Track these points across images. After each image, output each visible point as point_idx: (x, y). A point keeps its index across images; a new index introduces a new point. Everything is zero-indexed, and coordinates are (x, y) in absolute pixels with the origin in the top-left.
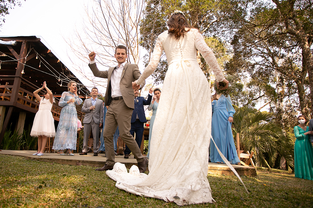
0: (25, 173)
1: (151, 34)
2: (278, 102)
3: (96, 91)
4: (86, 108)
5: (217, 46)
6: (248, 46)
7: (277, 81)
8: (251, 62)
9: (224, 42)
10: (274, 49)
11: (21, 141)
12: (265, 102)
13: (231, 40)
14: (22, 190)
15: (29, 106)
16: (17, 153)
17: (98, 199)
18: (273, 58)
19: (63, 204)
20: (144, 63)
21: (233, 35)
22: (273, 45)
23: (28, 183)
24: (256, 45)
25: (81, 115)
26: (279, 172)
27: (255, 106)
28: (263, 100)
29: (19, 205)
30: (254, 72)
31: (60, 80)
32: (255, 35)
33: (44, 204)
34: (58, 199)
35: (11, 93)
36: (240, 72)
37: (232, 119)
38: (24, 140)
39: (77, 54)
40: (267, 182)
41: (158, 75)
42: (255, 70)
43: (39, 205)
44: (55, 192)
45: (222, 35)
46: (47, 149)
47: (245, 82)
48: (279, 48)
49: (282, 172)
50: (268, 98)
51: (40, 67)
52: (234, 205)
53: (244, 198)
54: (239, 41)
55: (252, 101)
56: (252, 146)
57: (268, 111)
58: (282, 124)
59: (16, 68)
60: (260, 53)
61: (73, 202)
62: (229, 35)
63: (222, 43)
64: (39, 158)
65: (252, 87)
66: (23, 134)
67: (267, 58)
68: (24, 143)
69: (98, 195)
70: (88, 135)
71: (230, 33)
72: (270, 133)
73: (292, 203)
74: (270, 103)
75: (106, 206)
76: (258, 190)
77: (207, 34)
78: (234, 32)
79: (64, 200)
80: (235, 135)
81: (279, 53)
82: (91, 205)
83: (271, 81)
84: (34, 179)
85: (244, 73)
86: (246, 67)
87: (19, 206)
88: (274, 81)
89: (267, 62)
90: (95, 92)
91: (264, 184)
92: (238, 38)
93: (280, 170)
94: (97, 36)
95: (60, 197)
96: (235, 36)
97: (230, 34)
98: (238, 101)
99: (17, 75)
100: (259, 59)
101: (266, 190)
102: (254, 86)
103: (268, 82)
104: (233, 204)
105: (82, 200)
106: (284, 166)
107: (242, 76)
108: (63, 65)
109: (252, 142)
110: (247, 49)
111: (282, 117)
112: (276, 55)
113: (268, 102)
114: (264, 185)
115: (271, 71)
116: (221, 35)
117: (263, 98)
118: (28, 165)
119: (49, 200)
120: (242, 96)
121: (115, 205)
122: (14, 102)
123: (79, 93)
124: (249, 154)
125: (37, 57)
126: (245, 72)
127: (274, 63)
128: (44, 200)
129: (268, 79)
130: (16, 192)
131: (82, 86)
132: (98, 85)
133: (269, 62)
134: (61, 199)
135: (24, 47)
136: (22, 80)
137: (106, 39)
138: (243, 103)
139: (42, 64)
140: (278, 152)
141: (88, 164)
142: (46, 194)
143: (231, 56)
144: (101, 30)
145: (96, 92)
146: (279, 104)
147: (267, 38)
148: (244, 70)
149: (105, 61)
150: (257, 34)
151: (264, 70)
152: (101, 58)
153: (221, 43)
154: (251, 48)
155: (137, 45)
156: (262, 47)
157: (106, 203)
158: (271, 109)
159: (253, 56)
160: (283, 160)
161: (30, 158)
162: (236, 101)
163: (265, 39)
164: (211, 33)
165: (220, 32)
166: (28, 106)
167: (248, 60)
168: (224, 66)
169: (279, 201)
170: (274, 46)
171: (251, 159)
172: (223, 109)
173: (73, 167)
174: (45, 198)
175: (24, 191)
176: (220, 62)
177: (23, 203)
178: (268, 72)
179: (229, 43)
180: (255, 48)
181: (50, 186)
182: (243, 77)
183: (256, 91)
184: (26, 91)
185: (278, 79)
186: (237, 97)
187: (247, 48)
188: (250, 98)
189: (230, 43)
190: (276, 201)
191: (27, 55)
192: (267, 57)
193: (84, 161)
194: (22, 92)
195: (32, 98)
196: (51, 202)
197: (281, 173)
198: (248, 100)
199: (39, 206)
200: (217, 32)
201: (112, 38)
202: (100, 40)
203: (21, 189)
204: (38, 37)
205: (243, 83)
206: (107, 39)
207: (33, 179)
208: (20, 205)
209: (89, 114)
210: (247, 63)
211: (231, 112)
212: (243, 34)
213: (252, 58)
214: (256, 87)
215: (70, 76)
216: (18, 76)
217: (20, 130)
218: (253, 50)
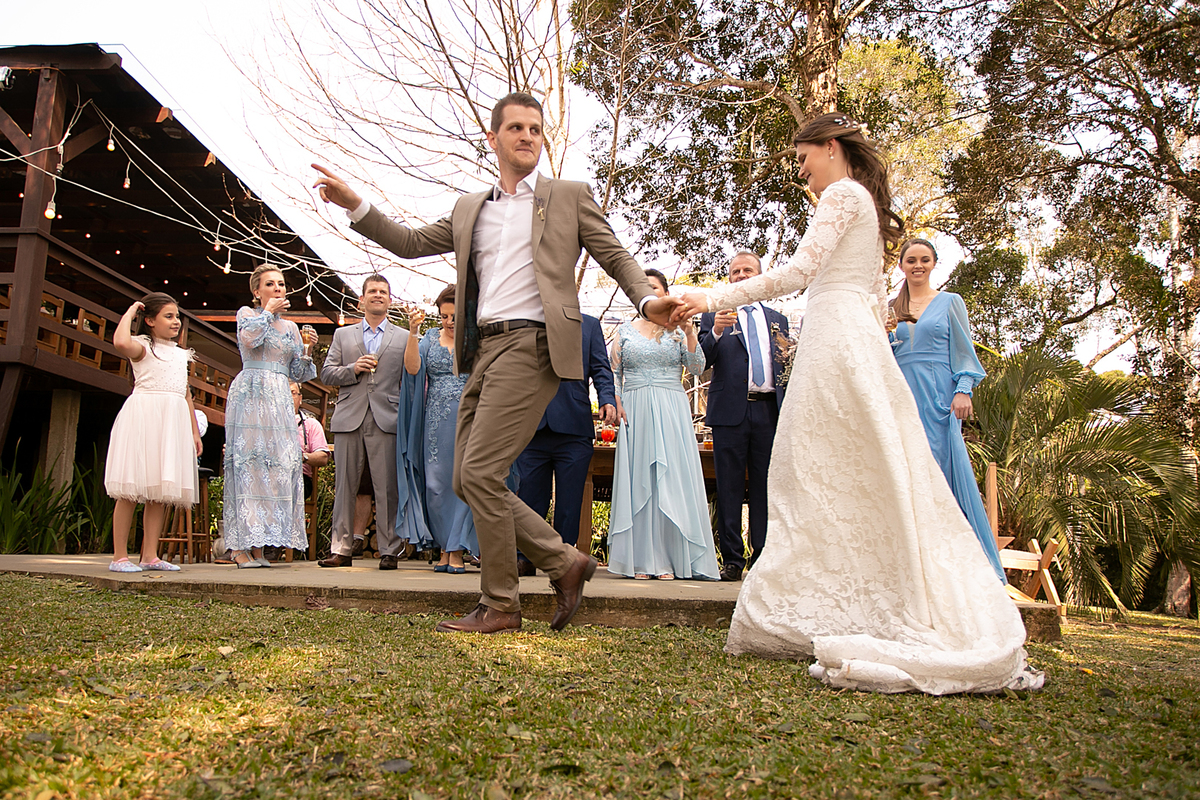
0: (89, 641)
1: (620, 30)
2: (1172, 328)
3: (382, 292)
4: (341, 364)
5: (916, 81)
6: (1055, 81)
7: (1174, 235)
8: (1064, 155)
9: (947, 63)
10: (1167, 90)
11: (68, 517)
12: (1118, 332)
13: (976, 52)
14: (73, 705)
15: (92, 365)
16: (54, 564)
17: (390, 731)
18: (1159, 133)
19: (246, 753)
20: (591, 165)
21: (988, 31)
22: (1162, 75)
23: (102, 679)
24: (1087, 76)
25: (322, 399)
26: (1159, 625)
27: (1076, 347)
28: (1108, 320)
29: (63, 761)
30: (1076, 198)
31: (221, 246)
32: (1087, 27)
33: (166, 754)
34: (225, 735)
35: (8, 308)
36: (1012, 197)
37: (968, 403)
38: (78, 511)
39: (291, 129)
40: (1100, 660)
41: (653, 218)
42: (1079, 188)
43: (143, 761)
44: (213, 711)
45: (939, 28)
46: (181, 545)
47: (1033, 245)
48: (1189, 88)
49: (1173, 625)
50: (1129, 315)
51: (127, 186)
52: (947, 747)
53: (994, 721)
54: (1014, 57)
55: (1063, 327)
56: (1051, 519)
57: (1127, 369)
58: (1182, 425)
59: (22, 195)
60: (1104, 111)
61: (286, 746)
62: (970, 29)
63: (938, 66)
64: (144, 583)
65: (1062, 265)
66: (74, 487)
67: (1134, 134)
68: (81, 522)
69: (392, 719)
70: (353, 480)
71: (975, 23)
72: (1132, 461)
73: (1185, 737)
74: (1136, 334)
75: (421, 758)
76: (1059, 690)
77: (871, 27)
78: (992, 18)
79: (250, 740)
80: (982, 472)
81: (1190, 111)
82: (358, 755)
83: (1147, 235)
84: (123, 663)
85: (1031, 205)
86: (1040, 176)
87: (64, 765)
88: (1158, 239)
89: (1133, 153)
90: (378, 294)
91: (1086, 670)
92: (1008, 43)
93: (1166, 618)
94: (378, 41)
95: (233, 729)
96: (997, 36)
97: (975, 27)
98: (1000, 329)
99: (25, 226)
100: (1098, 139)
101: (1090, 691)
102: (1071, 260)
103: (1136, 242)
104: (947, 744)
105: (322, 739)
106: (1181, 599)
107: (1021, 217)
108: (232, 178)
109: (1054, 504)
110: (1047, 94)
111: (1186, 393)
112: (1174, 119)
113: (1130, 329)
114: (1084, 672)
115: (1149, 192)
116: (935, 32)
117: (1109, 312)
118: (101, 610)
119: (189, 740)
120: (1019, 308)
121: (459, 754)
122: (22, 348)
123: (310, 304)
124: (1039, 553)
125: (111, 141)
126: (1034, 196)
127: (1163, 155)
128: (165, 741)
129: (1131, 229)
130: (49, 714)
131: (321, 270)
132: (389, 263)
133: (1143, 153)
134: (235, 735)
135: (48, 97)
136: (52, 246)
137: (417, 55)
138: (1023, 336)
139: (134, 174)
140: (1160, 541)
141: (354, 604)
142: (177, 719)
143: (976, 125)
144: (393, 15)
145: (384, 296)
146: (1176, 336)
147: (1140, 41)
148: (1028, 190)
149: (415, 156)
150: (1096, 24)
151: (1120, 188)
152: (398, 143)
153: (932, 67)
154: (1065, 91)
155: (560, 80)
156: (1117, 86)
157: (422, 748)
158: (1141, 360)
159: (1073, 124)
160: (1181, 577)
161: (107, 583)
162: (993, 329)
163: (1131, 47)
164: (890, 19)
165: (931, 17)
166: (86, 362)
167: (1051, 146)
168: (944, 173)
169: (1132, 729)
170: (1169, 77)
171: (1046, 572)
172: (936, 363)
173: (291, 614)
174: (171, 733)
175: (83, 708)
176: (926, 156)
177: (79, 754)
178: (1136, 197)
179: (968, 65)
180: (1083, 89)
181: (190, 689)
182: (1025, 220)
183: (1078, 283)
184: (75, 299)
185: (1176, 228)
186: (996, 310)
187: (1049, 89)
188: (1052, 312)
189: (972, 68)
190: (1123, 731)
191: (67, 134)
192: (1132, 127)
193: (337, 591)
194: (55, 302)
195: (102, 330)
196: (193, 749)
197: (1167, 627)
198: (1045, 320)
199: (144, 764)
200: (915, 16)
201: (444, 50)
202: (390, 61)
203: (70, 702)
204: (108, 50)
205: (1023, 246)
206: (425, 54)
207: (122, 666)
208: (67, 762)
209: (354, 391)
210: (1047, 158)
211: (967, 374)
212: (1034, 22)
213: (1069, 135)
214: (1080, 266)
215: (263, 227)
216: (33, 228)
217: (60, 470)
218: (1075, 98)
